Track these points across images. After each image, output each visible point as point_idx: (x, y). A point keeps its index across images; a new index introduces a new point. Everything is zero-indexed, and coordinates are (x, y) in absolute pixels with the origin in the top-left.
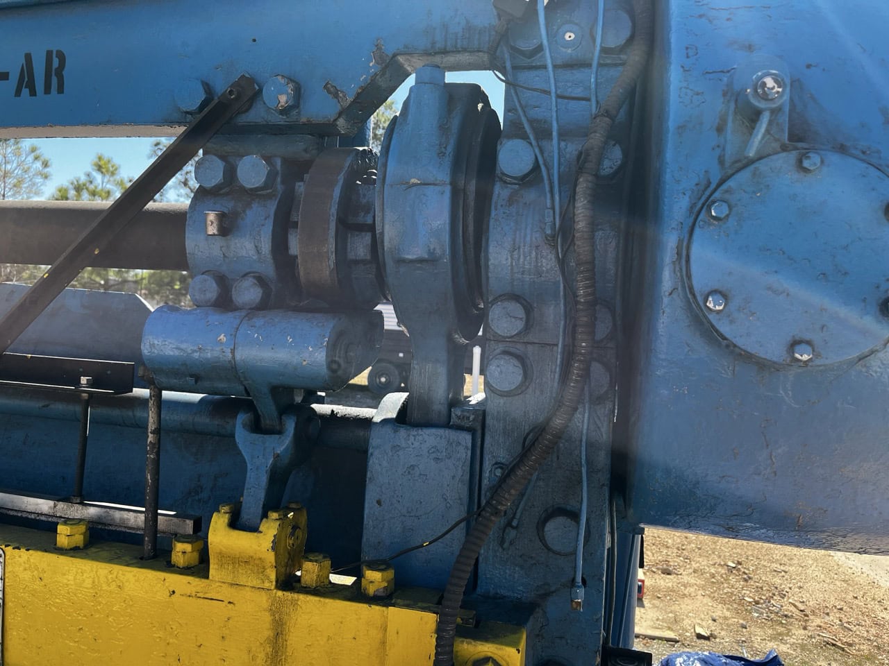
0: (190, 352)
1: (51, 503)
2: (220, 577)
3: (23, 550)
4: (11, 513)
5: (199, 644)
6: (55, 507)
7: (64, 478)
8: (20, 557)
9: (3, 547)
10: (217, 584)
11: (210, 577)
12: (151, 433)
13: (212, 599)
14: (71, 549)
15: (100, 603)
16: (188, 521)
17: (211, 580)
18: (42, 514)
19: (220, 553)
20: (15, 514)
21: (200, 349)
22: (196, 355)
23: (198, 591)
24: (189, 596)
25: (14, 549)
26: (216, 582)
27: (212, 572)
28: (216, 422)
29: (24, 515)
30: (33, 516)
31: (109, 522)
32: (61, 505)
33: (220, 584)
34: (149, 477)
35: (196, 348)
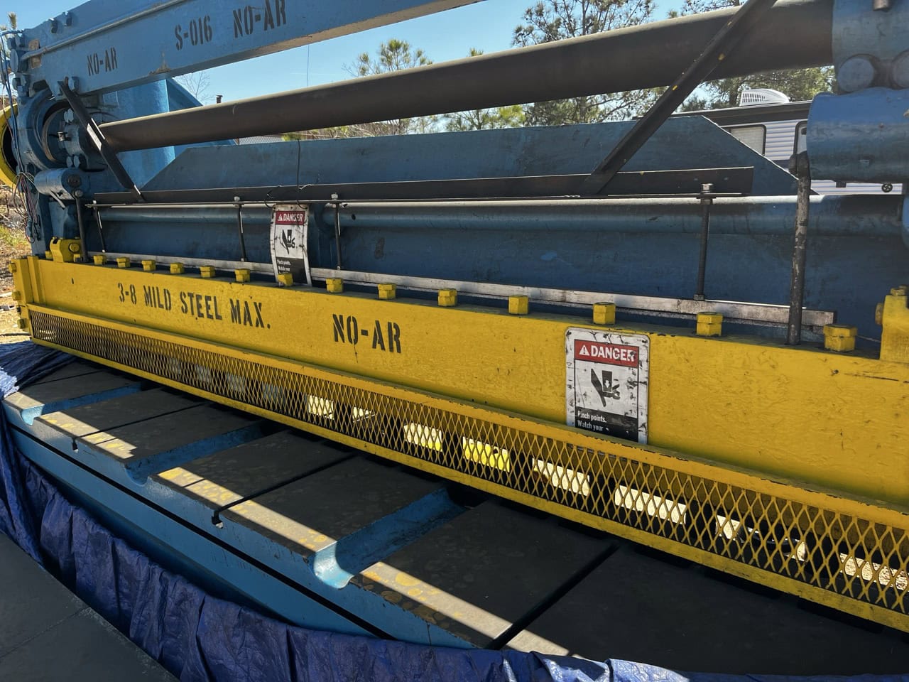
0: (868, 132)
1: (675, 301)
2: (893, 357)
3: (669, 336)
4: (632, 312)
5: (867, 420)
6: (679, 304)
7: (658, 288)
8: (665, 342)
9: (648, 334)
10: (890, 364)
11: (881, 357)
12: (801, 224)
13: (883, 378)
14: (712, 336)
15: (751, 382)
16: (827, 313)
17: (883, 361)
18: (665, 312)
19: (897, 335)
20: (637, 312)
21: (882, 127)
22: (876, 135)
23: (866, 370)
24: (856, 375)
25: (659, 335)
26: (889, 362)
27: (884, 352)
28: (847, 219)
29: (646, 313)
30: (654, 314)
31: (736, 317)
32: (685, 303)
33: (894, 364)
34: (797, 268)
35: (877, 127)
